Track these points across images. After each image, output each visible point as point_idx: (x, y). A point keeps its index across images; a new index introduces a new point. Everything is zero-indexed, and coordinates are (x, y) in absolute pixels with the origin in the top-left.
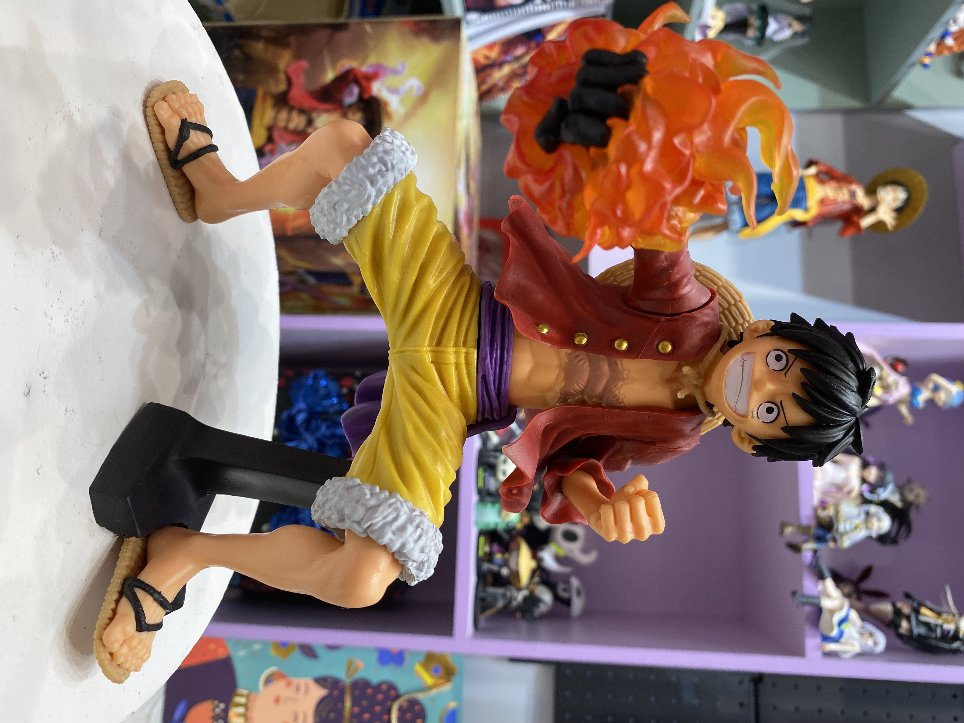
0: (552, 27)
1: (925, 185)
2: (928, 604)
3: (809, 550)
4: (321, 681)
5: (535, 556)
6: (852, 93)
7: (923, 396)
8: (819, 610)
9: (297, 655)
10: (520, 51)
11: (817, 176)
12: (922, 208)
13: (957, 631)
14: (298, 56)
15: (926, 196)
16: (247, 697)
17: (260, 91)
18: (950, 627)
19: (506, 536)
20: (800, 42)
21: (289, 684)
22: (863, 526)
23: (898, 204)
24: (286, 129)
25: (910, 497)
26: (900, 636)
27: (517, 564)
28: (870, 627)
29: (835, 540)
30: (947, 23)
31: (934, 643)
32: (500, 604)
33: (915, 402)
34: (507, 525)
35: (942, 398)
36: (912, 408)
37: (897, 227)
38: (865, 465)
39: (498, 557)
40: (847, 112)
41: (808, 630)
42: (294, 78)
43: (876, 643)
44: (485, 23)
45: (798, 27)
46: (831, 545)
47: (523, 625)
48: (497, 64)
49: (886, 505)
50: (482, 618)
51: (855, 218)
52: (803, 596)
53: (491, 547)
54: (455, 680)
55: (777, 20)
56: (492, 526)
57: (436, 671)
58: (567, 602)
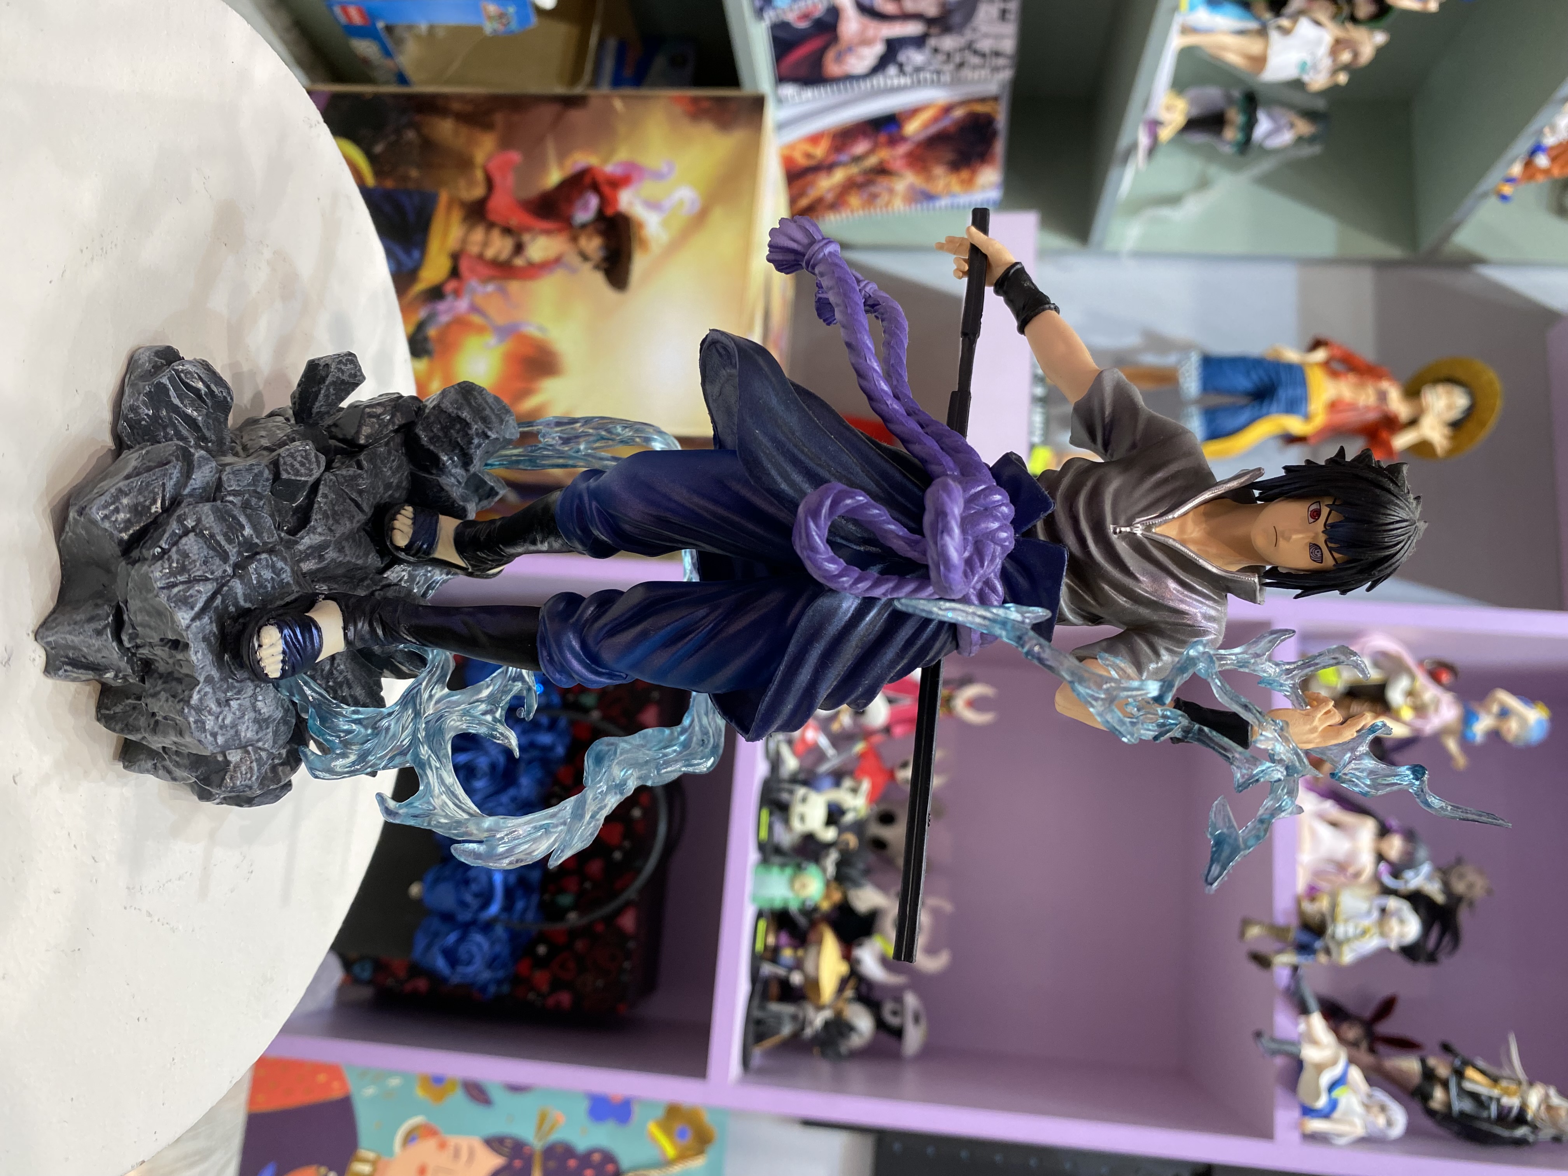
0: (914, 112)
1: (1498, 386)
2: (1481, 1063)
3: (1285, 965)
4: (495, 1143)
5: (847, 956)
6: (1389, 234)
7: (1482, 725)
8: (1299, 1065)
9: (458, 1097)
10: (861, 147)
11: (1326, 365)
12: (1492, 422)
13: (1522, 1110)
14: (506, 143)
15: (1499, 404)
16: (374, 1163)
17: (444, 197)
18: (1512, 1102)
19: (802, 921)
20: (1308, 151)
21: (442, 1145)
22: (1374, 930)
23: (1455, 414)
24: (480, 257)
25: (1459, 887)
26: (1431, 1113)
27: (817, 967)
28: (1381, 1096)
29: (1328, 951)
30: (1540, 132)
31: (1485, 1126)
32: (787, 1030)
33: (1469, 735)
34: (803, 903)
35: (1513, 727)
36: (1465, 743)
37: (1450, 452)
38: (1384, 831)
39: (787, 954)
40: (1381, 265)
41: (1280, 1094)
42: (498, 179)
43: (1390, 1123)
44: (808, 101)
45: (1304, 128)
46: (1322, 958)
47: (824, 1067)
48: (825, 167)
49: (1417, 899)
50: (757, 1052)
51: (1384, 435)
52: (1273, 1040)
53: (777, 937)
54: (712, 1151)
55: (1271, 116)
56: (778, 904)
57: (682, 1134)
58: (898, 1033)
